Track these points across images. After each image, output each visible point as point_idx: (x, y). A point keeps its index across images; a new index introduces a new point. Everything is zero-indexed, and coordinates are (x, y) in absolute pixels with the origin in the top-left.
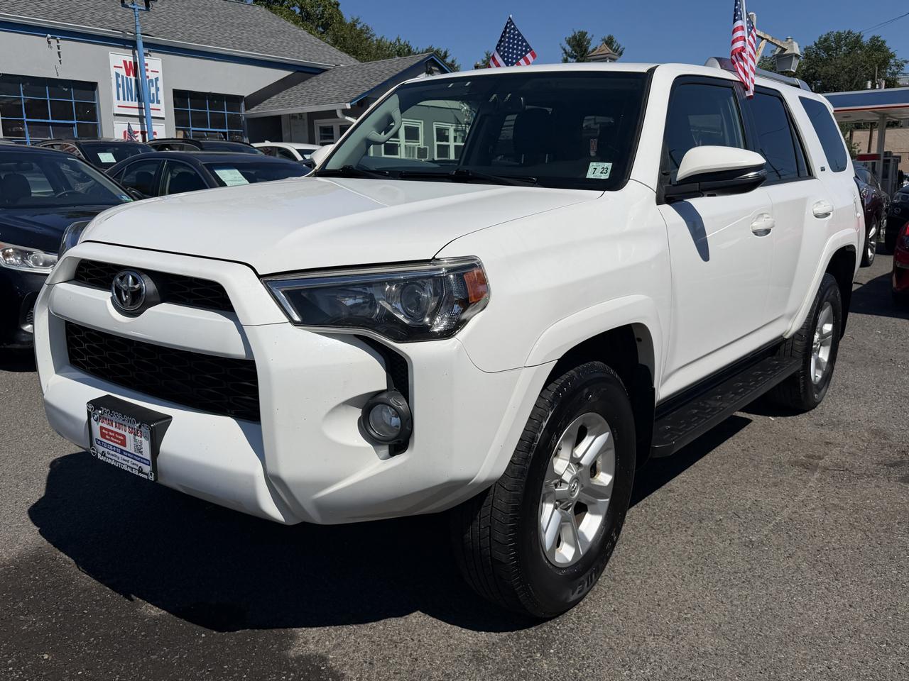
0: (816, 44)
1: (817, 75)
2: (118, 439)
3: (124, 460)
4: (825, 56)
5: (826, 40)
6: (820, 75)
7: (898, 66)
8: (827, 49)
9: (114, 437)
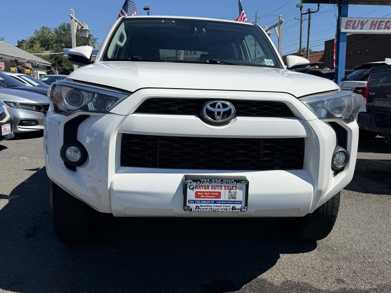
0: (59, 27)
1: (61, 41)
2: (213, 195)
3: (217, 206)
4: (64, 33)
5: (63, 26)
6: (63, 41)
7: (94, 40)
8: (64, 30)
9: (210, 195)
